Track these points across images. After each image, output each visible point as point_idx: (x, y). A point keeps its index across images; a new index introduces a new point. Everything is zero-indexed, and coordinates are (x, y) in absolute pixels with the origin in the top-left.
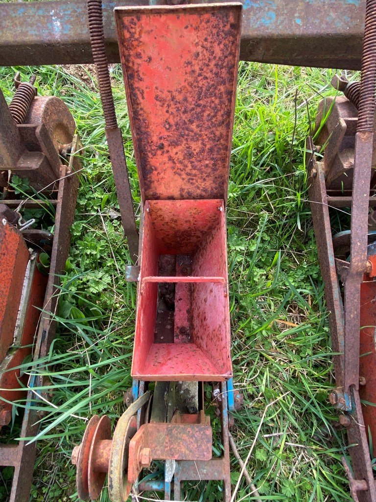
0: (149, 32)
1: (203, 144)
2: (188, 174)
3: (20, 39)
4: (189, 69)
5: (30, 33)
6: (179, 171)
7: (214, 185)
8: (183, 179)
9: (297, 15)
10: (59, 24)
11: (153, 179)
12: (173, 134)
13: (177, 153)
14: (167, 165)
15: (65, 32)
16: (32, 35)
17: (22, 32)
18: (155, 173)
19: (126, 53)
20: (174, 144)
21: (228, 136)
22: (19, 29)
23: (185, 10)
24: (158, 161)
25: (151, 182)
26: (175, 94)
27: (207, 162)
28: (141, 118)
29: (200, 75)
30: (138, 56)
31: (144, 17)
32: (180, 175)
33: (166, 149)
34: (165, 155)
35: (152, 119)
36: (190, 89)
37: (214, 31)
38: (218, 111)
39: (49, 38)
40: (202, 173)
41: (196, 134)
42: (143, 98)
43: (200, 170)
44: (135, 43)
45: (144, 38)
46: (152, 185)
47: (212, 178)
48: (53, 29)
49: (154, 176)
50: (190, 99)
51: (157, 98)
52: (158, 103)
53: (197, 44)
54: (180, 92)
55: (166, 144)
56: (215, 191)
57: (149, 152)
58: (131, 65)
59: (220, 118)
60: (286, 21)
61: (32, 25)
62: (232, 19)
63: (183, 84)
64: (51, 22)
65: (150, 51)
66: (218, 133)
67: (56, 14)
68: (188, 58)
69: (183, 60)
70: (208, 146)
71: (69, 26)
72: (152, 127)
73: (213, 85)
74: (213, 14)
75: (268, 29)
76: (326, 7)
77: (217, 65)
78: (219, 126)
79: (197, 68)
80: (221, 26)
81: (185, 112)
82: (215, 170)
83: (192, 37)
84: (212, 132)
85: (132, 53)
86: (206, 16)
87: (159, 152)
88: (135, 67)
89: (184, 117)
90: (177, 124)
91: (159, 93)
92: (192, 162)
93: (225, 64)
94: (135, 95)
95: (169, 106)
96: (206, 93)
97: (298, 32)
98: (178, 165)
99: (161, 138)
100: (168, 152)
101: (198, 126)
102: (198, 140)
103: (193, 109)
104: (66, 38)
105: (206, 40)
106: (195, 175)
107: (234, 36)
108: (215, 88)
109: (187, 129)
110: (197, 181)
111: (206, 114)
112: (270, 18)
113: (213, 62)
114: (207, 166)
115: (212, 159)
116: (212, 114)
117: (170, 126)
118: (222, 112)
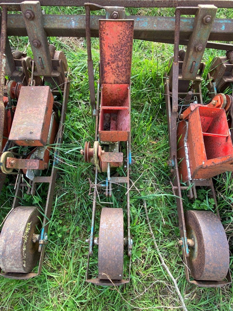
0: (108, 26)
1: (122, 63)
2: (117, 74)
3: (60, 27)
4: (119, 38)
5: (64, 25)
6: (114, 73)
7: (126, 79)
8: (115, 76)
9: (154, 23)
10: (74, 23)
11: (105, 76)
12: (113, 59)
13: (114, 66)
14: (110, 70)
15: (76, 25)
16: (64, 26)
17: (61, 25)
18: (106, 73)
19: (101, 32)
20: (113, 62)
21: (130, 60)
22: (60, 23)
23: (118, 21)
24: (107, 69)
25: (104, 77)
26: (114, 45)
27: (124, 70)
28: (103, 53)
29: (122, 40)
30: (104, 33)
31: (107, 22)
32: (114, 75)
33: (110, 64)
34: (110, 67)
35: (107, 53)
36: (119, 44)
37: (126, 27)
38: (127, 51)
39: (70, 27)
40: (122, 74)
41: (120, 59)
42: (104, 46)
43: (121, 73)
44: (103, 29)
45: (106, 28)
46: (104, 78)
47: (125, 76)
48: (72, 24)
49: (105, 75)
50: (119, 47)
51: (108, 46)
52: (109, 48)
53: (121, 30)
54: (116, 45)
55: (110, 62)
56: (126, 82)
57: (105, 65)
58: (101, 36)
59: (128, 54)
60: (151, 25)
61: (64, 23)
62: (131, 24)
63: (117, 42)
64: (71, 22)
65: (108, 32)
66: (127, 59)
67: (73, 19)
68: (118, 34)
69: (117, 35)
70: (124, 64)
71: (78, 24)
72: (106, 56)
73: (126, 43)
74: (126, 22)
75: (145, 27)
76: (164, 21)
77: (127, 37)
78: (128, 56)
79: (121, 38)
80: (128, 25)
81: (117, 51)
82: (126, 73)
83: (120, 28)
84: (126, 59)
85: (102, 32)
86: (124, 23)
87: (108, 65)
88: (103, 36)
89: (116, 53)
90: (114, 55)
91: (109, 45)
92: (119, 70)
93: (129, 37)
94: (102, 45)
95: (112, 49)
96: (124, 45)
97: (155, 29)
98: (114, 71)
99: (109, 60)
100: (111, 65)
101: (121, 56)
102: (121, 61)
103: (119, 51)
104: (76, 27)
105: (124, 29)
106: (119, 75)
107: (132, 29)
108: (127, 44)
109: (117, 57)
110: (120, 77)
111: (123, 52)
112: (146, 24)
113: (126, 36)
114: (123, 71)
115: (125, 69)
116: (125, 52)
117: (112, 56)
118: (129, 52)
